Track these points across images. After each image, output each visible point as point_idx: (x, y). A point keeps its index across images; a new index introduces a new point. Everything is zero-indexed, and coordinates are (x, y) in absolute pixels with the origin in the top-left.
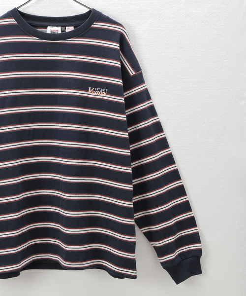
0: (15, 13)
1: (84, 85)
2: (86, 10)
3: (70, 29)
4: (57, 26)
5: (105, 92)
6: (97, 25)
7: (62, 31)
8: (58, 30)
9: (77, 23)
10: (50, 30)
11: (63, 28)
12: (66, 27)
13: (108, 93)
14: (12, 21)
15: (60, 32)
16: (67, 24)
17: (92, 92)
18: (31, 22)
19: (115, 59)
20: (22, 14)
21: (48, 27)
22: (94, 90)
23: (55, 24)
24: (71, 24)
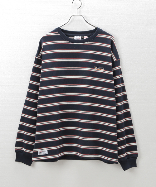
0: (59, 30)
1: (92, 65)
2: (94, 28)
3: (85, 37)
4: (79, 36)
5: (103, 69)
6: (99, 36)
7: (82, 39)
8: (79, 38)
9: (89, 34)
10: (76, 38)
11: (82, 37)
13: (105, 70)
14: (57, 34)
15: (81, 39)
16: (84, 35)
18: (66, 34)
19: (109, 53)
20: (62, 30)
21: (75, 36)
22: (97, 68)
23: (78, 35)
24: (86, 35)
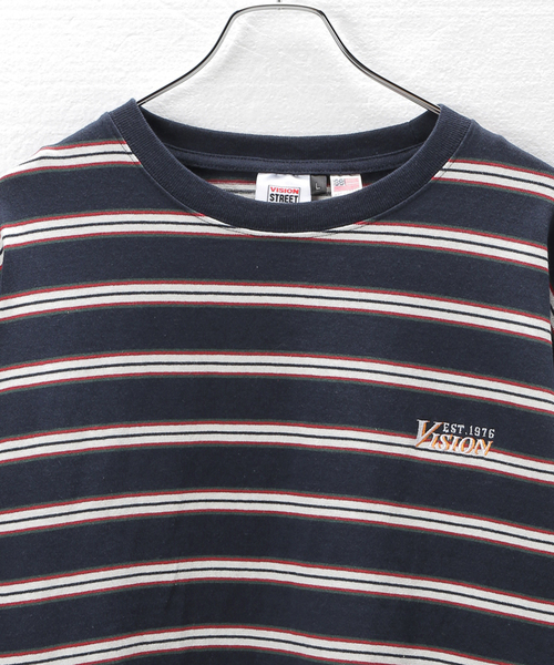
0: (130, 122)
1: (399, 410)
2: (409, 112)
3: (346, 185)
4: (296, 172)
5: (486, 440)
6: (456, 171)
7: (315, 194)
8: (298, 187)
9: (377, 160)
10: (267, 187)
11: (321, 180)
12: (331, 177)
13: (498, 445)
14: (118, 153)
15: (306, 197)
16: (333, 164)
17: (429, 439)
18: (191, 156)
19: (532, 310)
20: (154, 121)
21: (262, 178)
22: (439, 431)
23: (286, 165)
24: (350, 163)
